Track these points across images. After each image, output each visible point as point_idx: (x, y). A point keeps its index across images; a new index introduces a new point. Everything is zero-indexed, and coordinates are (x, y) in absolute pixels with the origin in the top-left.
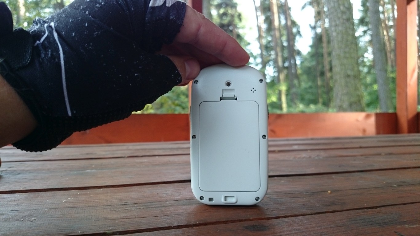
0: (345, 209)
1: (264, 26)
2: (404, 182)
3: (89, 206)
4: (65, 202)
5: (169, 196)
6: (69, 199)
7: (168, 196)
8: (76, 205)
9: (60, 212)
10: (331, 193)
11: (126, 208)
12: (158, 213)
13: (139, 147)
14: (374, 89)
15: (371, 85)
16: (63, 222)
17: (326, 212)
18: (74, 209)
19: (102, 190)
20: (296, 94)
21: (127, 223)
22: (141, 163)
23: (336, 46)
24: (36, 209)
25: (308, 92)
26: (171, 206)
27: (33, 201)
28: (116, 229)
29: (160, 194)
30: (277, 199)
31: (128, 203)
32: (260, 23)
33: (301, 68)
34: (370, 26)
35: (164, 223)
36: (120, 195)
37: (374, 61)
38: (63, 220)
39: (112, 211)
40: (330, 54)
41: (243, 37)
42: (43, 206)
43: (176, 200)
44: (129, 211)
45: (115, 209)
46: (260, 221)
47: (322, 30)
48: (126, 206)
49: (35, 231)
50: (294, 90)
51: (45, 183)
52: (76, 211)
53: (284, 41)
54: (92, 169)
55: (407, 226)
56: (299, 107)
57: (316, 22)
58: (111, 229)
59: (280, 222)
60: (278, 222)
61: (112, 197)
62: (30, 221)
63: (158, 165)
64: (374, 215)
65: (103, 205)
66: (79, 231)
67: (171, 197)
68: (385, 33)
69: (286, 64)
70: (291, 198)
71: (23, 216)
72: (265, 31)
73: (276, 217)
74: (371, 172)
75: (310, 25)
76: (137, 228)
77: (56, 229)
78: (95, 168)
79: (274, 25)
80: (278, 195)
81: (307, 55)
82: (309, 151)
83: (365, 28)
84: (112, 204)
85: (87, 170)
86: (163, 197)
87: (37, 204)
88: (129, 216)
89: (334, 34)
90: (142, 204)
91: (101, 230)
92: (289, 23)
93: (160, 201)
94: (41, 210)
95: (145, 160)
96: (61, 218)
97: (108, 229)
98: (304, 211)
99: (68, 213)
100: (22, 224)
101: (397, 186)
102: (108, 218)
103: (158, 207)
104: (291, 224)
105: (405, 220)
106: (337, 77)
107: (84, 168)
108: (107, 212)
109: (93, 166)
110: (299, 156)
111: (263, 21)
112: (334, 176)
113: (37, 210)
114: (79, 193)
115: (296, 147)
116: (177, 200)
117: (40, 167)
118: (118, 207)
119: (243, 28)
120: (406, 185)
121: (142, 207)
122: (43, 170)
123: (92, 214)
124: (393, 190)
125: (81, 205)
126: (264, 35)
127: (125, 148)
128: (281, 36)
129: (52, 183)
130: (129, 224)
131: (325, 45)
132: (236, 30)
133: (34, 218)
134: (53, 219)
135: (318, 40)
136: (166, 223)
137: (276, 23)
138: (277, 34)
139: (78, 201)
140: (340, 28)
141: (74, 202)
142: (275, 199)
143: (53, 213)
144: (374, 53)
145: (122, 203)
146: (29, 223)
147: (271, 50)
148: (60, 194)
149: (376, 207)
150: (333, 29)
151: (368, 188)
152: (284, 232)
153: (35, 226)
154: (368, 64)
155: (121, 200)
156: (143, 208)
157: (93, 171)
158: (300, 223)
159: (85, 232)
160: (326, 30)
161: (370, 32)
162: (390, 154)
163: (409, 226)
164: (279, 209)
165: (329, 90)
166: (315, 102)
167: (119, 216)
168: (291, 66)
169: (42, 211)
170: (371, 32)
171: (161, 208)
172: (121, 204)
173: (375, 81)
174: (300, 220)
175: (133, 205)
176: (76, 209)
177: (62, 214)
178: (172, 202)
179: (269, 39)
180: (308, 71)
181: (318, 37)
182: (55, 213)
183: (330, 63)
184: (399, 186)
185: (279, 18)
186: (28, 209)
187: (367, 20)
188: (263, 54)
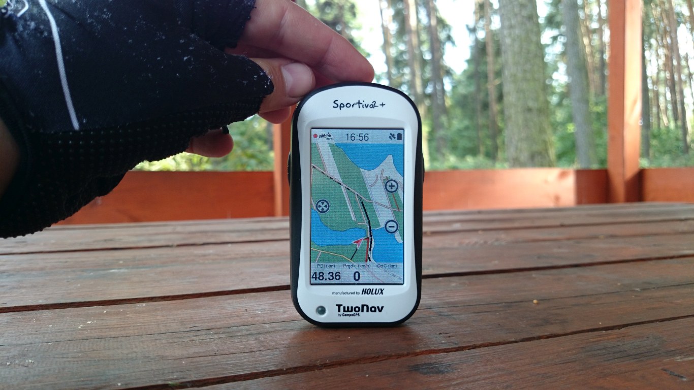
0: (569, 331)
1: (393, 27)
2: (650, 283)
3: (128, 335)
4: (83, 329)
5: (267, 313)
6: (89, 322)
7: (264, 313)
8: (103, 334)
9: (77, 347)
10: (538, 304)
11: (195, 338)
12: (254, 345)
13: (193, 228)
14: (568, 130)
15: (564, 124)
16: (85, 366)
17: (539, 338)
18: (101, 341)
19: (146, 306)
20: (443, 139)
21: (203, 365)
22: (204, 255)
23: (510, 60)
24: (31, 344)
25: (463, 137)
26: (275, 331)
27: (23, 328)
28: (185, 376)
29: (250, 310)
30: (452, 315)
31: (196, 329)
32: (386, 21)
33: (453, 97)
34: (563, 29)
35: (269, 363)
36: (180, 314)
37: (568, 86)
38: (84, 362)
39: (172, 343)
40: (499, 74)
41: (358, 44)
42: (44, 337)
43: (280, 321)
44: (200, 342)
45: (176, 340)
46: (433, 356)
47: (487, 34)
48: (195, 334)
49: (36, 384)
50: (441, 133)
51: (40, 295)
52: (106, 345)
53: (426, 51)
54: (120, 267)
55: (678, 359)
56: (448, 160)
57: (477, 22)
58: (175, 377)
59: (468, 357)
60: (464, 356)
61: (165, 318)
62: (23, 365)
63: (235, 259)
64: (619, 341)
65: (153, 332)
66: (119, 382)
67: (270, 316)
68: (586, 41)
69: (429, 90)
70: (475, 313)
71: (8, 356)
72: (394, 34)
73: (459, 347)
74: (593, 267)
75: (467, 26)
76: (223, 374)
77: (74, 380)
78: (125, 266)
79: (409, 25)
80: (452, 308)
81: (461, 75)
82: (480, 232)
83: (555, 32)
84: (168, 330)
85: (112, 269)
86: (257, 317)
87: (31, 334)
88: (204, 352)
89: (508, 41)
90: (223, 330)
91: (157, 380)
92: (434, 22)
93: (254, 323)
94: (41, 344)
95: (210, 250)
96: (81, 359)
97: (171, 377)
98: (502, 336)
99: (91, 350)
100: (10, 372)
101: (641, 290)
102: (166, 357)
103: (252, 335)
104: (488, 361)
105: (672, 349)
106: (511, 112)
107: (107, 266)
108: (162, 345)
109: (121, 262)
110: (467, 241)
111: (391, 18)
112: (534, 274)
113: (33, 345)
114: (105, 312)
115: (457, 226)
116: (283, 320)
117: (25, 265)
118: (180, 335)
119: (359, 28)
120: (654, 288)
121: (224, 336)
122: (32, 270)
123: (135, 350)
124: (636, 296)
125: (113, 333)
126: (392, 41)
127: (169, 229)
128: (421, 43)
129: (52, 294)
130: (206, 367)
131: (490, 59)
132: (347, 32)
133: (30, 361)
134: (65, 362)
135: (480, 50)
136: (272, 364)
137: (413, 22)
138: (415, 41)
139: (107, 327)
140: (517, 31)
141: (99, 329)
142: (450, 315)
143: (64, 350)
144: (568, 73)
145: (186, 328)
146: (23, 370)
147: (404, 67)
148: (70, 313)
149: (619, 327)
150: (506, 32)
151: (596, 295)
152: (480, 374)
153: (34, 376)
154: (558, 90)
155: (182, 322)
156: (226, 337)
157: (122, 271)
158: (503, 358)
159: (129, 384)
160: (492, 34)
161: (562, 39)
162: (613, 236)
163: (681, 359)
164: (461, 333)
165: (496, 132)
166: (474, 152)
167: (185, 353)
168: (436, 93)
169: (42, 346)
170: (564, 39)
171: (258, 336)
172: (184, 330)
173: (570, 119)
174: (500, 351)
175: (208, 332)
176: (105, 340)
177: (81, 352)
178: (274, 325)
179: (402, 47)
180: (463, 102)
181: (479, 47)
182: (68, 349)
183: (500, 88)
184: (644, 290)
185: (417, 13)
186: (15, 342)
187: (558, 18)
188: (391, 73)
